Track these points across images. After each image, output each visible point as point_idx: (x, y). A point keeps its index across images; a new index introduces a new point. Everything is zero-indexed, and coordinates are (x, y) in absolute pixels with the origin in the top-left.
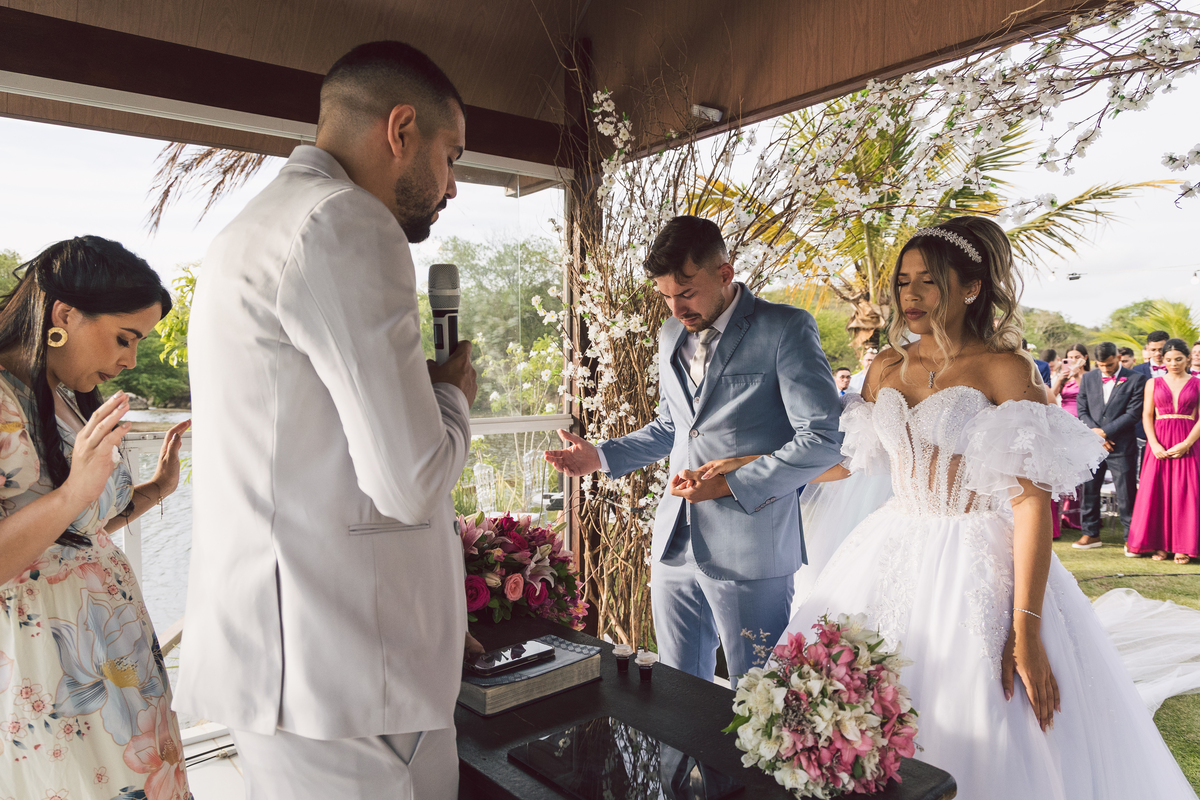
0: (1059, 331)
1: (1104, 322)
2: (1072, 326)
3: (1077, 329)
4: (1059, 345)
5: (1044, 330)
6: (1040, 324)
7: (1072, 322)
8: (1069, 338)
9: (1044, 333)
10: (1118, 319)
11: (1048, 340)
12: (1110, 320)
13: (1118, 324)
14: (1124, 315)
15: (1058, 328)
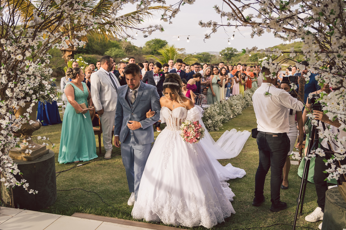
0: (130, 48)
1: (144, 46)
2: (134, 47)
3: (136, 48)
4: (130, 53)
5: (125, 48)
6: (124, 46)
7: (134, 45)
8: (133, 51)
9: (125, 49)
10: (148, 45)
11: (127, 52)
12: (145, 45)
13: (148, 47)
14: (150, 43)
15: (130, 47)
